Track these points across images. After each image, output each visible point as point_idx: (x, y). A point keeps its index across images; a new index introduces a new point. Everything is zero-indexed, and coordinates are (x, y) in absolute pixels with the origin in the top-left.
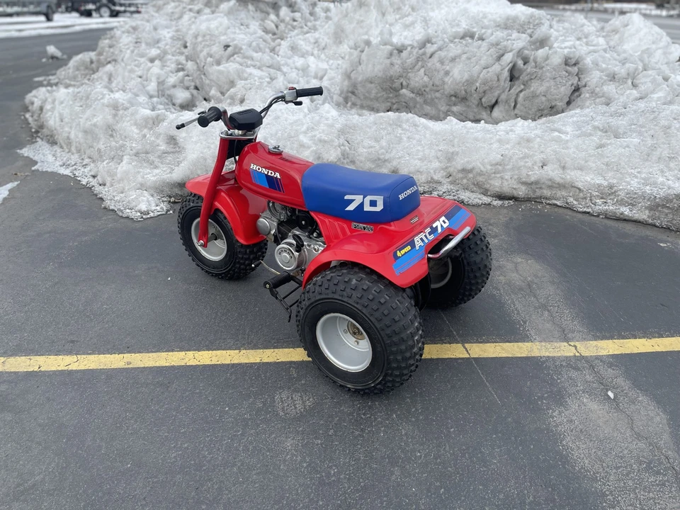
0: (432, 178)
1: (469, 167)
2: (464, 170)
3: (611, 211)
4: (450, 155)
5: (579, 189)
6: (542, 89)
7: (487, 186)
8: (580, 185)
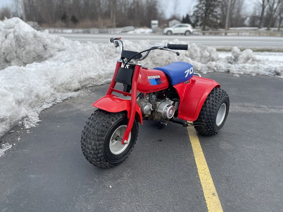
0: (51, 93)
1: (63, 82)
2: (62, 84)
3: (107, 81)
4: (51, 80)
5: (93, 79)
6: (32, 48)
7: (70, 88)
8: (92, 77)
